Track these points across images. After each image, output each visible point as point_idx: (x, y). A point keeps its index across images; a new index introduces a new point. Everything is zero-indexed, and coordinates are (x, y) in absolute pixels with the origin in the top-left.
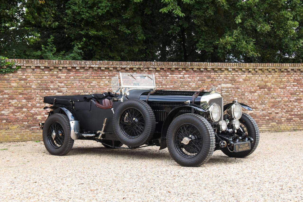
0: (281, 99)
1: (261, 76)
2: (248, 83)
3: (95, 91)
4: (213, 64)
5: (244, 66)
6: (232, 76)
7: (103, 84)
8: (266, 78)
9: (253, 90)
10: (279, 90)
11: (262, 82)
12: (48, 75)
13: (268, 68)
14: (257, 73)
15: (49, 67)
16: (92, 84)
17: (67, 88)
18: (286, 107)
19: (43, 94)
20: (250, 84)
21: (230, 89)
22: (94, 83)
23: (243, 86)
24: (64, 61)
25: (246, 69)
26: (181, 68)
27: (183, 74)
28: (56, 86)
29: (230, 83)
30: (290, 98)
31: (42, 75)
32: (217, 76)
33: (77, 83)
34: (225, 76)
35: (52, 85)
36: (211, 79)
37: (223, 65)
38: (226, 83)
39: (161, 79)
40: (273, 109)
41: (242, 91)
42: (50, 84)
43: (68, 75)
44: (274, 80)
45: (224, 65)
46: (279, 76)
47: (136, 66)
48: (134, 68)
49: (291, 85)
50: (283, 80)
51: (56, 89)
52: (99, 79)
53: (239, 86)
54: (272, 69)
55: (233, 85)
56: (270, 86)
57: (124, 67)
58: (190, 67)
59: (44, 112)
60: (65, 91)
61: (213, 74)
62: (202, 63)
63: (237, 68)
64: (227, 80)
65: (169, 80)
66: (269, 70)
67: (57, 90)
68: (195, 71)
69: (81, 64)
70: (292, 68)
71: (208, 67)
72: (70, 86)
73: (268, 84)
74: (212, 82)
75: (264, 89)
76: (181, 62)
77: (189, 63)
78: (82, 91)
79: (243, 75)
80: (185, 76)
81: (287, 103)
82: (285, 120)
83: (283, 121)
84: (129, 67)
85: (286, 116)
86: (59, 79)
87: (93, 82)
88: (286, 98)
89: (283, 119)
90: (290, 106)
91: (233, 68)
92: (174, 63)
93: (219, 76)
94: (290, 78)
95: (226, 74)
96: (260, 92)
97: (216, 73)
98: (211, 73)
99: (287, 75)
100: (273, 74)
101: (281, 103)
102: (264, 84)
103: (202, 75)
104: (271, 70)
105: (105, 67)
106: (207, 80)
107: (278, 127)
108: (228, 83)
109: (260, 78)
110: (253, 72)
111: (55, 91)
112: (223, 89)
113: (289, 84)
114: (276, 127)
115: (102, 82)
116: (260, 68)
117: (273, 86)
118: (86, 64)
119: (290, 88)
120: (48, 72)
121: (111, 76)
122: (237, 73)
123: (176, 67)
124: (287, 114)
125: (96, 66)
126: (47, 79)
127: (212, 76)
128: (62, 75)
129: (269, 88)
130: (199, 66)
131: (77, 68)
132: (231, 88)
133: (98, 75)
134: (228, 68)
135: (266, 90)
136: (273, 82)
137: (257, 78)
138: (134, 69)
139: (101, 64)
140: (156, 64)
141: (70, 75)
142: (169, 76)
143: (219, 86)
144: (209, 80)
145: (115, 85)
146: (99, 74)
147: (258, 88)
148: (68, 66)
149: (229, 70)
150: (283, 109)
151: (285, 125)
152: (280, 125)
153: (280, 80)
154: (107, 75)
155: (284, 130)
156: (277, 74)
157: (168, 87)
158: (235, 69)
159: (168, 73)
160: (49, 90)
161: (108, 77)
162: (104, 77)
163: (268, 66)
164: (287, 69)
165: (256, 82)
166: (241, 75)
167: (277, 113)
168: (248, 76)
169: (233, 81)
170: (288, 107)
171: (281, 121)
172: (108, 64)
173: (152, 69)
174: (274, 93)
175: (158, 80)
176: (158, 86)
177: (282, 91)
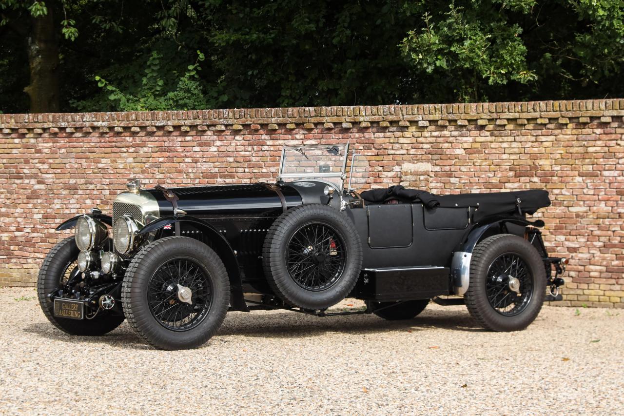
0: (585, 209)
1: (517, 138)
2: (478, 159)
3: (108, 180)
4: (374, 108)
5: (462, 111)
6: (431, 140)
7: (123, 165)
8: (536, 144)
9: (493, 181)
10: (580, 179)
11: (523, 157)
12: (19, 146)
13: (537, 115)
14: (505, 130)
15: (17, 129)
16: (100, 165)
17: (53, 175)
18: (604, 233)
19: (12, 187)
20: (484, 163)
21: (422, 178)
22: (105, 162)
23: (463, 169)
24: (43, 116)
25: (469, 121)
26: (291, 123)
27: (302, 137)
28: (34, 171)
29: (428, 161)
30: (617, 204)
31: (10, 146)
32: (392, 141)
33: (72, 164)
34: (414, 140)
35: (26, 167)
36: (375, 152)
37: (402, 111)
38: (417, 159)
39: (247, 151)
40: (562, 238)
41: (463, 181)
42: (22, 166)
43: (55, 145)
44: (562, 152)
45: (404, 112)
46: (577, 140)
47: (186, 122)
48: (182, 126)
49: (619, 166)
50: (591, 150)
51: (34, 176)
52: (114, 152)
53: (452, 170)
54: (550, 119)
55: (436, 165)
56: (548, 168)
57: (160, 125)
58: (313, 120)
59: (13, 225)
60: (51, 180)
61: (382, 135)
62: (345, 108)
63: (441, 120)
64: (420, 152)
65: (267, 153)
66: (539, 121)
67: (36, 179)
68: (329, 129)
69: (74, 121)
70: (615, 113)
71: (361, 119)
72: (59, 171)
73: (541, 162)
74: (378, 158)
75: (528, 176)
76: (290, 109)
77: (312, 109)
78: (83, 181)
79: (465, 139)
80: (308, 142)
81: (607, 221)
82: (601, 272)
83: (592, 274)
84: (170, 123)
85: (604, 259)
86: (39, 154)
87: (102, 159)
88: (603, 204)
89: (592, 267)
90: (618, 228)
91: (431, 117)
92: (273, 110)
93: (398, 143)
94: (613, 143)
95: (417, 134)
96: (516, 185)
97: (388, 134)
98: (377, 135)
99: (605, 133)
100: (557, 131)
101: (584, 221)
102: (530, 162)
103: (349, 141)
104: (547, 121)
105: (122, 125)
106: (364, 152)
107: (579, 292)
108: (420, 160)
109: (514, 145)
110: (491, 127)
111: (33, 181)
112: (404, 178)
113: (612, 161)
114: (572, 292)
115: (119, 161)
116: (511, 116)
117: (558, 168)
118: (84, 120)
119: (616, 173)
120: (20, 140)
121: (138, 146)
122: (446, 133)
123: (280, 120)
124: (606, 255)
125: (104, 124)
126: (18, 156)
127: (379, 141)
128: (45, 145)
129: (545, 175)
130: (337, 116)
131: (68, 130)
132: (426, 173)
133: (111, 144)
134: (416, 120)
135: (535, 179)
136: (558, 156)
137: (505, 145)
138: (183, 129)
139: (113, 120)
140: (231, 114)
141: (58, 144)
142: (269, 143)
143: (397, 169)
144: (370, 154)
145: (147, 166)
146: (113, 142)
147: (511, 174)
148: (51, 125)
149: (421, 124)
150: (591, 236)
151: (602, 287)
152: (585, 286)
153: (581, 150)
154: (131, 144)
155: (599, 301)
156: (569, 132)
157: (264, 170)
158: (437, 121)
159: (264, 137)
160: (22, 178)
161: (132, 150)
162: (124, 150)
163: (535, 110)
164: (599, 118)
165: (505, 156)
166: (460, 138)
167: (574, 250)
168: (478, 139)
169: (436, 154)
170: (610, 233)
171: (587, 274)
172: (127, 118)
173: (223, 128)
174: (563, 190)
175: (242, 153)
176: (241, 170)
177: (589, 184)
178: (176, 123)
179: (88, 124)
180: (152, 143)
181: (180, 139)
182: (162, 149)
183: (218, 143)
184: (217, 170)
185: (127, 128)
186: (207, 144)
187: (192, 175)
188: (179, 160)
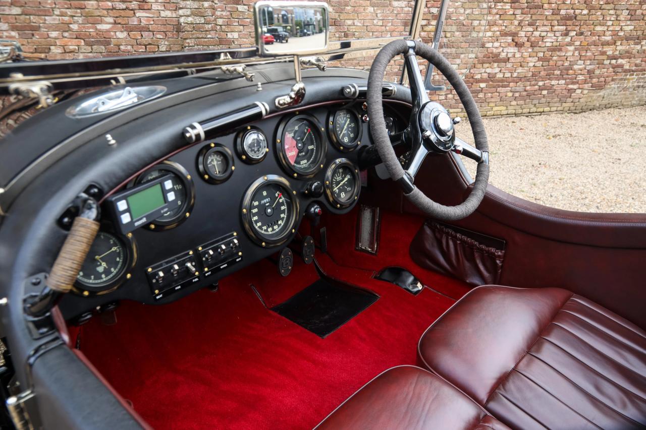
174: (355, 21)
177: (379, 15)
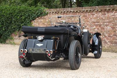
24: (61, 9)
26: (111, 9)
27: (114, 12)
58: (116, 8)
77: (116, 5)
80: (115, 14)
92: (107, 6)
123: (109, 8)
131: (66, 12)
140: (98, 7)
148: (62, 11)
159: (106, 13)
172: (77, 9)
173: (97, 11)
175: (101, 17)
176: (101, 21)
178: (87, 10)
179: (69, 11)
180: (82, 15)
181: (88, 14)
182: (84, 16)
183: (96, 14)
184: (95, 21)
185: (77, 11)
186: (94, 15)
187: (90, 22)
188: (88, 18)
